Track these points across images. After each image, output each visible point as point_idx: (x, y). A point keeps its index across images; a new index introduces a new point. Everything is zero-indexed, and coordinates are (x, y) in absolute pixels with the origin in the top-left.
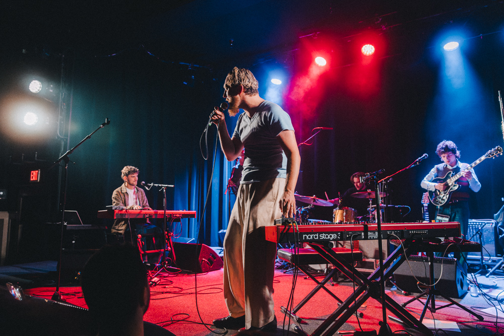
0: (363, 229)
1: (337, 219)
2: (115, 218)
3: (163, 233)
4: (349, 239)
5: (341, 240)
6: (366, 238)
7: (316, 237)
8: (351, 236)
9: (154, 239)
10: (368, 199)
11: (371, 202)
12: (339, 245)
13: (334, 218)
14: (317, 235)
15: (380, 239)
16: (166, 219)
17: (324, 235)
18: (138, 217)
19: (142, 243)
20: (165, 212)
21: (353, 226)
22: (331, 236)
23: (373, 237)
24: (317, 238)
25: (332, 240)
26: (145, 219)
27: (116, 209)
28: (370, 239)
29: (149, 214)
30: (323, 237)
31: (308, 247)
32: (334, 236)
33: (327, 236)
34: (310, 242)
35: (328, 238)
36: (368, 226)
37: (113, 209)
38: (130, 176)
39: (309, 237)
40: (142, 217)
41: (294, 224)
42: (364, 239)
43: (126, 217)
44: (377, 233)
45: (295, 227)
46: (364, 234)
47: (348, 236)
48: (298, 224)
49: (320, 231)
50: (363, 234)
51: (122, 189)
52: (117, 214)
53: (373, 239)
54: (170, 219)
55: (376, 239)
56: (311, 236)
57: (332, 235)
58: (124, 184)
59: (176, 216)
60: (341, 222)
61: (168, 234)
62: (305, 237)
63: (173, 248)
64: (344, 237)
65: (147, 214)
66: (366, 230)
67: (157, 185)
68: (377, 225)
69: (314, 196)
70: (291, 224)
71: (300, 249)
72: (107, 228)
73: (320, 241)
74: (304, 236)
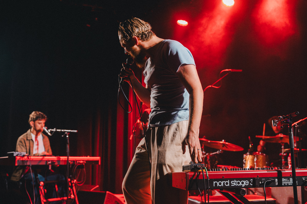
0: (276, 175)
1: (248, 165)
2: (16, 165)
3: (66, 180)
4: (261, 186)
5: (253, 187)
6: (280, 185)
7: (227, 183)
8: (264, 183)
9: (56, 186)
10: (280, 143)
11: (283, 147)
12: (251, 192)
13: (245, 164)
14: (228, 182)
15: (294, 186)
16: (69, 165)
17: (235, 181)
18: (41, 164)
19: (44, 191)
20: (68, 158)
21: (266, 172)
22: (243, 183)
23: (288, 184)
24: (228, 185)
25: (243, 187)
26: (47, 166)
27: (17, 155)
28: (285, 186)
29: (52, 161)
30: (235, 184)
31: (218, 194)
32: (246, 183)
33: (239, 183)
34: (220, 189)
35: (240, 185)
36: (283, 172)
37: (15, 155)
38: (37, 122)
39: (220, 184)
40: (44, 163)
41: (204, 170)
42: (278, 186)
43: (28, 164)
44: (291, 179)
45: (204, 174)
46: (278, 180)
47: (260, 183)
48: (208, 170)
49: (231, 178)
50: (276, 180)
51: (28, 136)
52: (18, 160)
53: (288, 185)
54: (73, 165)
55: (290, 186)
56: (222, 183)
57: (244, 181)
58: (29, 130)
59: (79, 163)
60: (252, 168)
61: (71, 181)
62: (216, 184)
63: (76, 197)
64: (257, 184)
65: (49, 161)
66: (280, 176)
67: (60, 130)
68: (291, 171)
69: (223, 141)
70: (201, 170)
71: (210, 197)
72: (8, 175)
73: (231, 189)
74: (214, 182)
